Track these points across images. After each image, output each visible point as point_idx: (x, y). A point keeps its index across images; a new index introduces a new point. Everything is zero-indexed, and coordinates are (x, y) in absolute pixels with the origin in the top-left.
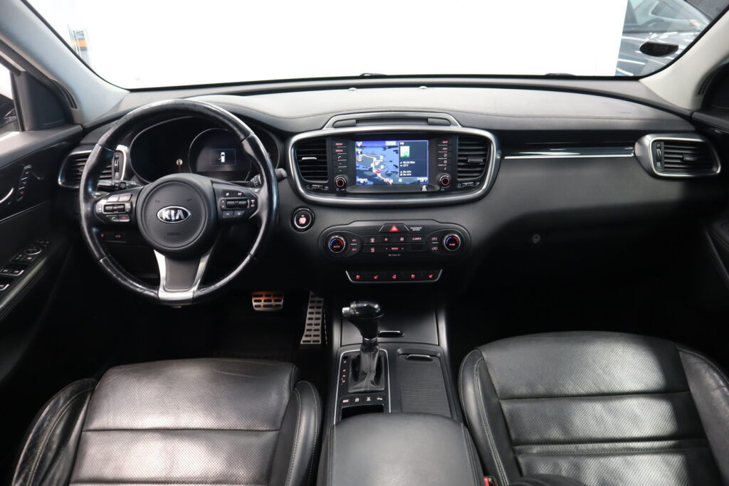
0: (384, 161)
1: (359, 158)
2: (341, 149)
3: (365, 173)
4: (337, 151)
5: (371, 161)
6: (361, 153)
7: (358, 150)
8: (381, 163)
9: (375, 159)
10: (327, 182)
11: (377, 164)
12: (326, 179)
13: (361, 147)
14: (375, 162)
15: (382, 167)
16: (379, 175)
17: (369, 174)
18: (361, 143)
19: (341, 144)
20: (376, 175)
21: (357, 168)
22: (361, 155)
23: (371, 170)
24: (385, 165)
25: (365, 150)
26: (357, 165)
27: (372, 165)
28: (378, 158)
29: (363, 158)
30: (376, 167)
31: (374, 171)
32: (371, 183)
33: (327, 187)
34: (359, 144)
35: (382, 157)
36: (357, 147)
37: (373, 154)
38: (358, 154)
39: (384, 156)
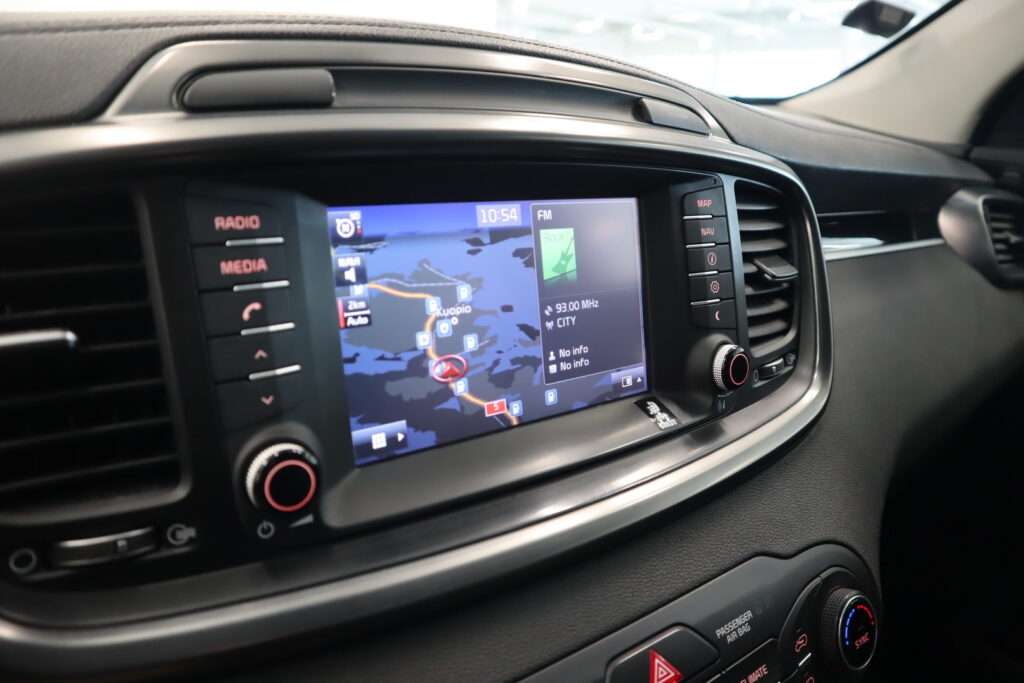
0: (476, 313)
1: (354, 304)
2: (252, 253)
3: (392, 388)
4: (228, 268)
5: (417, 317)
6: (362, 276)
7: (347, 261)
8: (465, 325)
9: (433, 305)
10: (180, 493)
11: (444, 329)
12: (167, 477)
13: (356, 240)
14: (439, 319)
15: (471, 342)
16: (460, 387)
17: (410, 390)
18: (355, 215)
19: (252, 222)
20: (448, 393)
21: (349, 369)
22: (358, 290)
23: (418, 366)
24: (481, 333)
25: (383, 258)
26: (347, 351)
27: (424, 340)
28: (449, 299)
29: (373, 301)
30: (446, 346)
31: (437, 369)
32: (428, 438)
33: (187, 533)
34: (346, 221)
35: (464, 292)
36: (338, 241)
37: (424, 278)
38: (346, 283)
39: (476, 284)
